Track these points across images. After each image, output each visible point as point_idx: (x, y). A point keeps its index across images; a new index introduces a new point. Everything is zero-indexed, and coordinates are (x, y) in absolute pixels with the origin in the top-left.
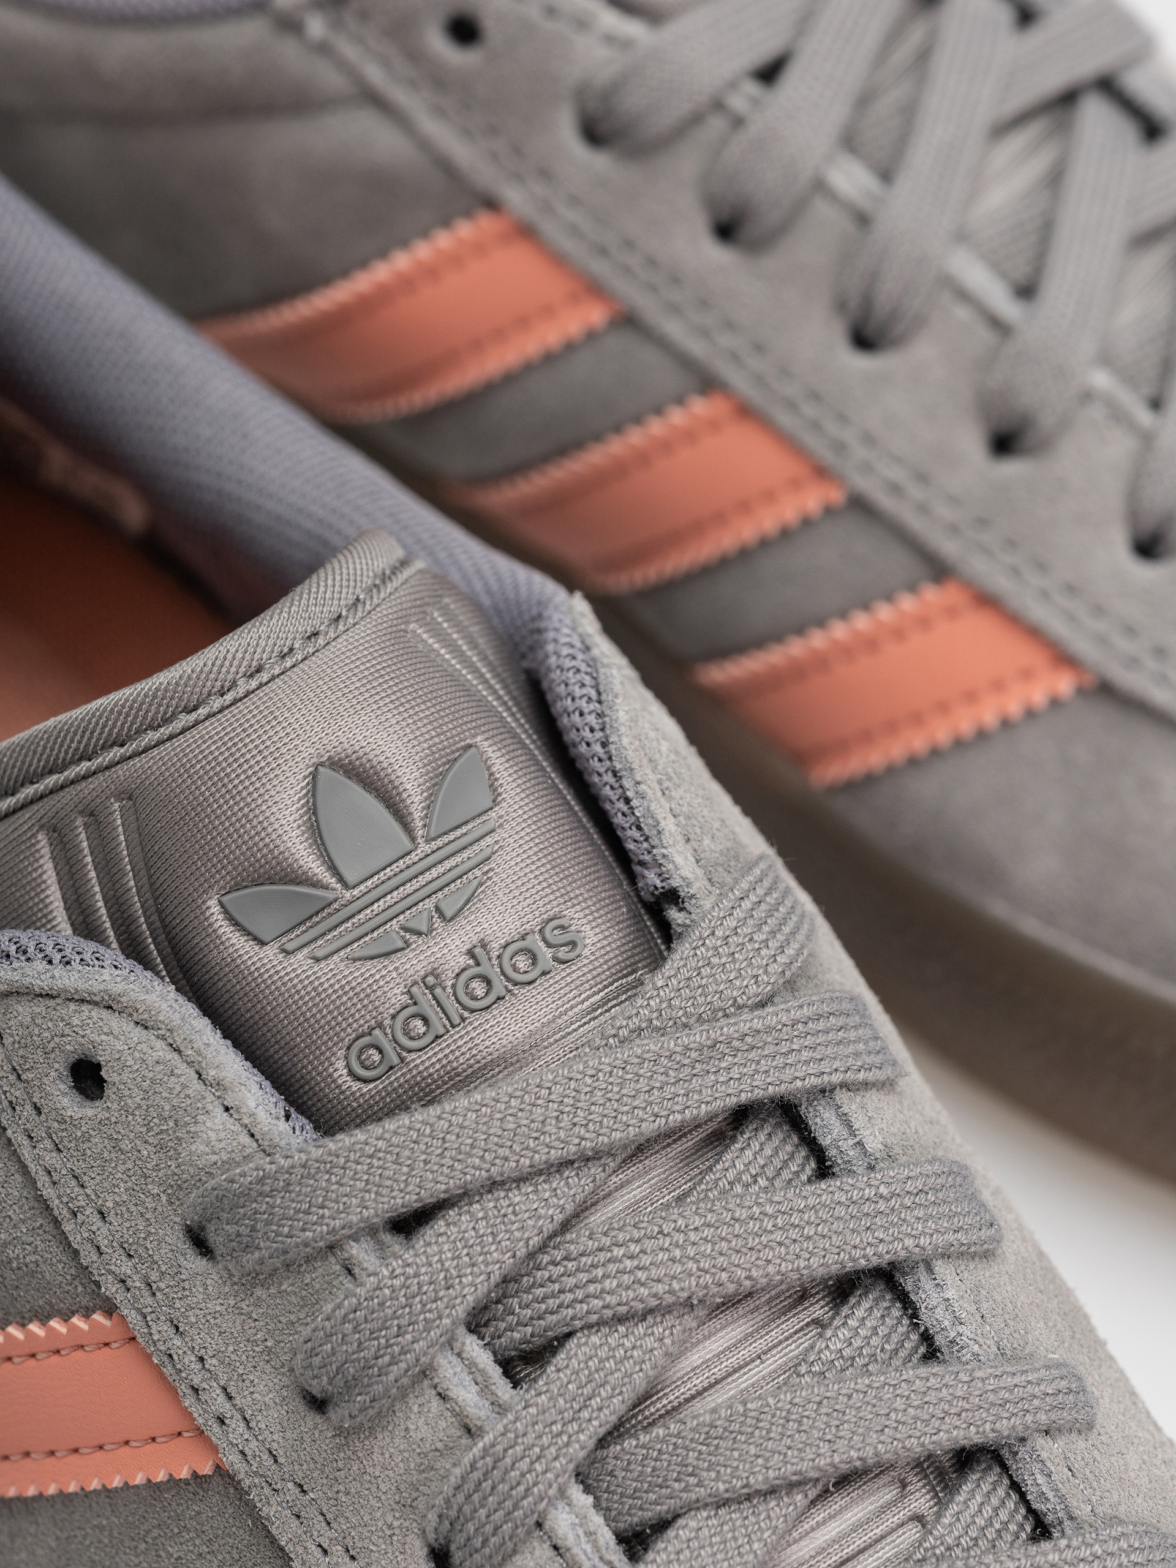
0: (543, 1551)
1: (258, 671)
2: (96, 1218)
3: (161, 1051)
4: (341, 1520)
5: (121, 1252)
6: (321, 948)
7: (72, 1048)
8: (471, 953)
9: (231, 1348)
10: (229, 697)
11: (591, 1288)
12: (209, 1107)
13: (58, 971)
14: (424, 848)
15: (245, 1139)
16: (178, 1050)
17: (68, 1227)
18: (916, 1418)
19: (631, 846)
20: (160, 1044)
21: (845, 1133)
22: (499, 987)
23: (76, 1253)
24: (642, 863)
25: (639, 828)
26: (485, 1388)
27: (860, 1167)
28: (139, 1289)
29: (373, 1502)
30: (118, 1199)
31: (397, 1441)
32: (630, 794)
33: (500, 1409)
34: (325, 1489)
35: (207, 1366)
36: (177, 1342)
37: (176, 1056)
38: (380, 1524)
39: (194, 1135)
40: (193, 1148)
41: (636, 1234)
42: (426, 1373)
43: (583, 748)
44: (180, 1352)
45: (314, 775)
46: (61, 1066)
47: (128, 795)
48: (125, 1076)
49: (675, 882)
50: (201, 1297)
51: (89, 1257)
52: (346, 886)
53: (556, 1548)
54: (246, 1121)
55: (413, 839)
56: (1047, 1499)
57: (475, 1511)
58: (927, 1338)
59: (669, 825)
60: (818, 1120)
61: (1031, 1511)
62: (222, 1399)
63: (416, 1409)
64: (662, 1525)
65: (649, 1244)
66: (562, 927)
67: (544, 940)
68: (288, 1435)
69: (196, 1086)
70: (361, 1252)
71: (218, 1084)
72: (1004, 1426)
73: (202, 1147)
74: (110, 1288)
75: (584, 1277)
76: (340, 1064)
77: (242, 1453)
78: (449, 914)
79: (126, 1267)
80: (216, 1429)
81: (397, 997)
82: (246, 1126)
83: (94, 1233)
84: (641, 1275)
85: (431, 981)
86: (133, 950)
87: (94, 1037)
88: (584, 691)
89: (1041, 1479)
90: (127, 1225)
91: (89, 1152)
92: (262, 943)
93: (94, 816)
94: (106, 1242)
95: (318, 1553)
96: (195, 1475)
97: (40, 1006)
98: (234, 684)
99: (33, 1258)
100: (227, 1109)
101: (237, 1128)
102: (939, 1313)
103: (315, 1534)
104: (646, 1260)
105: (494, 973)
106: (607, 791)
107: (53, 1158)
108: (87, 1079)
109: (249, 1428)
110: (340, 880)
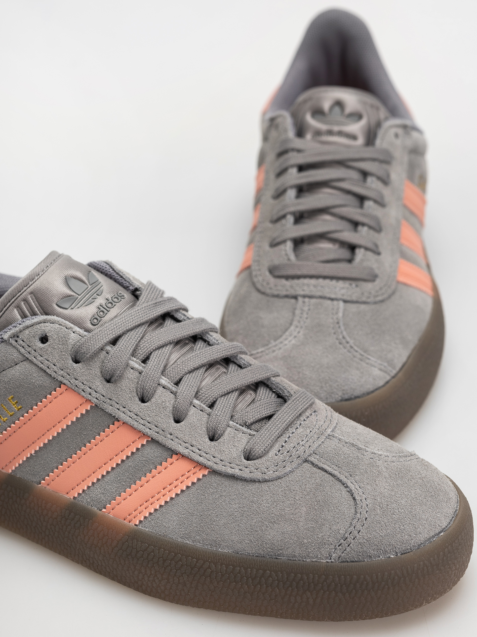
0: (161, 389)
2: (53, 366)
3: (57, 326)
4: (120, 401)
5: (60, 370)
6: (78, 307)
7: (40, 334)
8: (106, 300)
9: (88, 377)
10: (44, 271)
12: (70, 332)
14: (90, 287)
16: (61, 325)
17: (48, 370)
19: (125, 285)
20: (57, 325)
21: (184, 317)
22: (114, 304)
23: (51, 375)
24: (129, 286)
26: (140, 365)
28: (66, 375)
29: (125, 394)
30: (57, 359)
31: (126, 380)
33: (144, 367)
34: (115, 397)
35: (84, 384)
36: (77, 381)
37: (61, 326)
38: (128, 398)
39: (69, 339)
40: (70, 341)
42: (128, 365)
44: (78, 383)
45: (66, 278)
46: (37, 338)
47: (31, 293)
48: (52, 333)
50: (79, 370)
51: (53, 374)
52: (79, 295)
53: (163, 387)
54: (78, 333)
55: (88, 285)
56: (245, 364)
57: (147, 384)
60: (179, 316)
62: (89, 389)
63: (128, 372)
64: (180, 380)
66: (120, 294)
67: (118, 296)
68: (105, 389)
69: (66, 330)
70: (109, 348)
71: (71, 328)
73: (71, 341)
74: (60, 378)
76: (89, 323)
77: (96, 398)
78: (100, 294)
79: (62, 372)
80: (89, 396)
81: (96, 309)
82: (78, 334)
83: (53, 369)
85: (101, 305)
87: (43, 328)
89: (243, 361)
90: (60, 363)
91: (48, 353)
92: (67, 309)
93: (25, 300)
94: (56, 369)
95: (117, 410)
97: (30, 329)
99: (41, 382)
100: (74, 332)
101: (77, 335)
102: (213, 340)
103: (116, 406)
105: (112, 302)
107: (41, 358)
108: (44, 339)
109: (96, 392)
110: (77, 294)
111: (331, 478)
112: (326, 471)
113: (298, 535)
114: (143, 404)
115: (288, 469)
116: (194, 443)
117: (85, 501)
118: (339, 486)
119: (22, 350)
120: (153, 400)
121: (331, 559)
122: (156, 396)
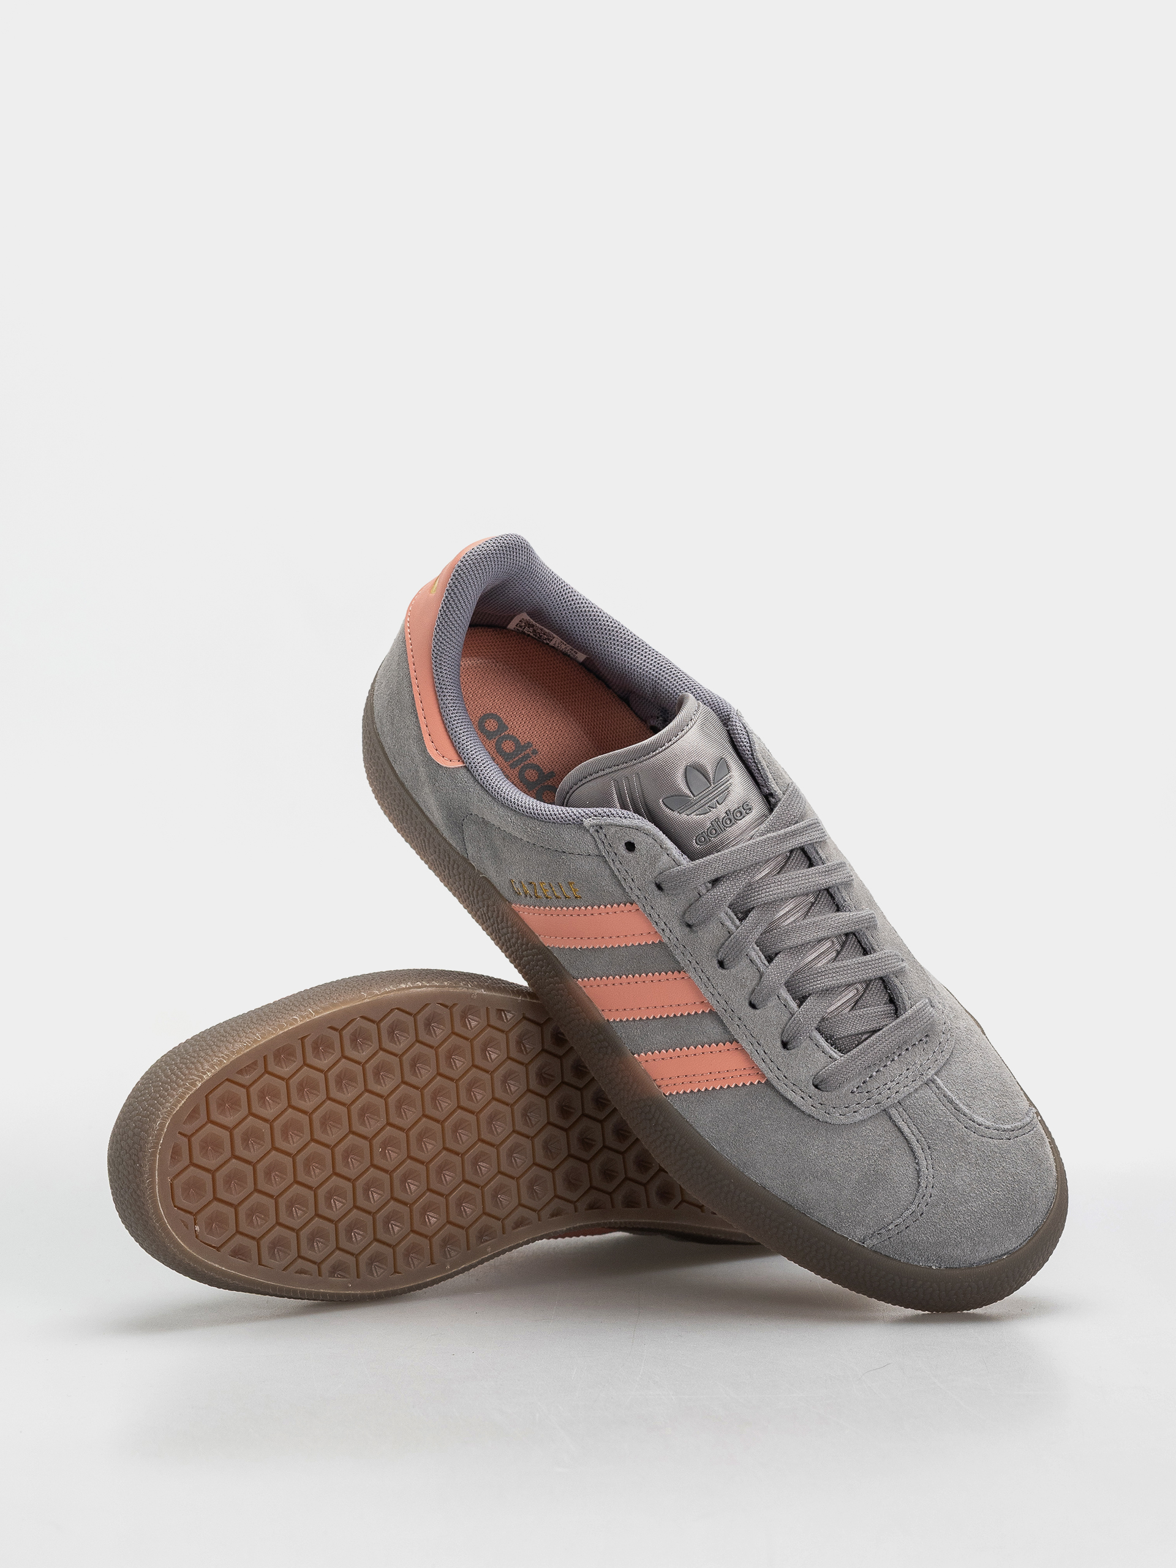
0: (747, 961)
1: (670, 741)
2: (631, 881)
3: (651, 841)
4: (694, 954)
5: (637, 889)
6: (688, 812)
7: (627, 839)
8: (726, 813)
9: (667, 913)
10: (664, 748)
11: (758, 896)
12: (664, 854)
13: (624, 820)
14: (713, 786)
15: (672, 861)
16: (655, 840)
17: (623, 883)
18: (836, 926)
19: (760, 781)
20: (650, 838)
22: (733, 821)
23: (624, 889)
24: (763, 786)
25: (762, 777)
26: (732, 921)
27: (820, 862)
28: (641, 898)
29: (703, 948)
30: (637, 875)
31: (708, 933)
32: (760, 769)
33: (736, 926)
34: (691, 947)
35: (660, 916)
36: (652, 910)
38: (706, 954)
39: (660, 861)
40: (659, 864)
41: (769, 883)
42: (717, 917)
43: (746, 756)
44: (653, 913)
45: (686, 768)
46: (623, 844)
48: (641, 847)
49: (772, 791)
50: (659, 901)
51: (627, 890)
52: (694, 796)
53: (750, 960)
54: (673, 858)
55: (710, 784)
56: (867, 945)
58: (837, 905)
59: (770, 776)
61: (863, 948)
62: (664, 925)
63: (715, 927)
65: (772, 885)
66: (747, 805)
67: (743, 808)
68: (681, 934)
69: (660, 849)
71: (666, 848)
72: (857, 927)
73: (661, 864)
74: (634, 898)
75: (756, 894)
76: (694, 841)
77: (668, 938)
78: (720, 803)
79: (639, 893)
80: (661, 931)
81: (709, 825)
83: (630, 884)
84: (771, 893)
85: (717, 820)
86: (624, 806)
87: (632, 836)
88: (746, 740)
89: (865, 940)
90: (640, 882)
91: (630, 864)
92: (674, 811)
93: (627, 778)
94: (633, 886)
95: (688, 962)
96: (653, 943)
97: (618, 829)
98: (664, 745)
99: (611, 889)
100: (668, 854)
101: (671, 859)
103: (688, 957)
104: (771, 889)
105: (732, 817)
106: (753, 767)
107: (619, 866)
108: (630, 846)
109: (671, 931)
110: (693, 794)
111: (904, 1145)
112: (902, 1133)
113: (837, 1202)
114: (720, 970)
115: (859, 1117)
116: (762, 1042)
117: (621, 1033)
118: (908, 1159)
119: (601, 847)
120: (733, 971)
121: (863, 1243)
122: (738, 968)
